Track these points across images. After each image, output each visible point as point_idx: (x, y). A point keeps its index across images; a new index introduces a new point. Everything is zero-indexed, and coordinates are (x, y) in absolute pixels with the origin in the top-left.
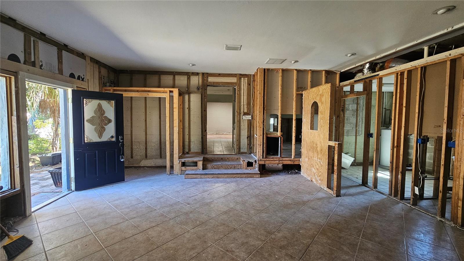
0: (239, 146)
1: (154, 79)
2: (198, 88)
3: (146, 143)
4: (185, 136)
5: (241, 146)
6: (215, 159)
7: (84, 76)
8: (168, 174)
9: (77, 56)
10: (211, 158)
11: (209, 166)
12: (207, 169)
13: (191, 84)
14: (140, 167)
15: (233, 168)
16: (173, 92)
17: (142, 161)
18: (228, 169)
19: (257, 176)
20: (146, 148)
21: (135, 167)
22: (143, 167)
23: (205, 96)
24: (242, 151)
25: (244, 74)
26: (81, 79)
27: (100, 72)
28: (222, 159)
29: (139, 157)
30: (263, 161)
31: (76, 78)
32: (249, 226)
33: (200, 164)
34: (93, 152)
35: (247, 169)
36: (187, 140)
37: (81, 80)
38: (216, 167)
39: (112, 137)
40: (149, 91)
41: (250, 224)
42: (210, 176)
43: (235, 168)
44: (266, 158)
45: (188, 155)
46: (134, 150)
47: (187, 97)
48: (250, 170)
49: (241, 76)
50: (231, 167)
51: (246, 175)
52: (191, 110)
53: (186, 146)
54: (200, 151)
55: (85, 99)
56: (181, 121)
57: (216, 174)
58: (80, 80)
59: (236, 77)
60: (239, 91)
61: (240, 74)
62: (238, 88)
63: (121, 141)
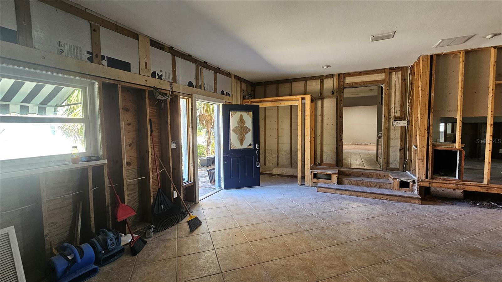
0: (387, 160)
1: (285, 88)
2: (332, 91)
3: (278, 152)
4: (317, 145)
5: (390, 160)
6: (353, 173)
7: (230, 92)
8: (299, 185)
9: (226, 76)
10: (348, 172)
11: (346, 180)
12: (343, 184)
13: (324, 88)
14: (272, 174)
15: (378, 187)
16: (305, 99)
17: (274, 169)
18: (371, 187)
19: (417, 202)
20: (278, 157)
21: (268, 174)
22: (275, 175)
23: (341, 101)
24: (391, 166)
25: (396, 67)
27: (241, 87)
28: (362, 174)
29: (271, 165)
30: (428, 182)
31: (225, 94)
32: (407, 263)
33: (335, 178)
34: (237, 157)
35: (400, 190)
36: (319, 150)
37: (228, 96)
38: (354, 183)
39: (250, 145)
40: (281, 100)
41: (408, 261)
42: (346, 192)
43: (380, 187)
44: (432, 178)
45: (321, 166)
46: (267, 157)
47: (319, 103)
48: (403, 192)
49: (391, 71)
50: (376, 186)
51: (399, 198)
52: (324, 117)
53: (317, 156)
54: (334, 162)
55: (231, 112)
56: (313, 129)
57: (355, 191)
59: (383, 72)
60: (387, 89)
61: (390, 68)
62: (387, 86)
63: (258, 149)
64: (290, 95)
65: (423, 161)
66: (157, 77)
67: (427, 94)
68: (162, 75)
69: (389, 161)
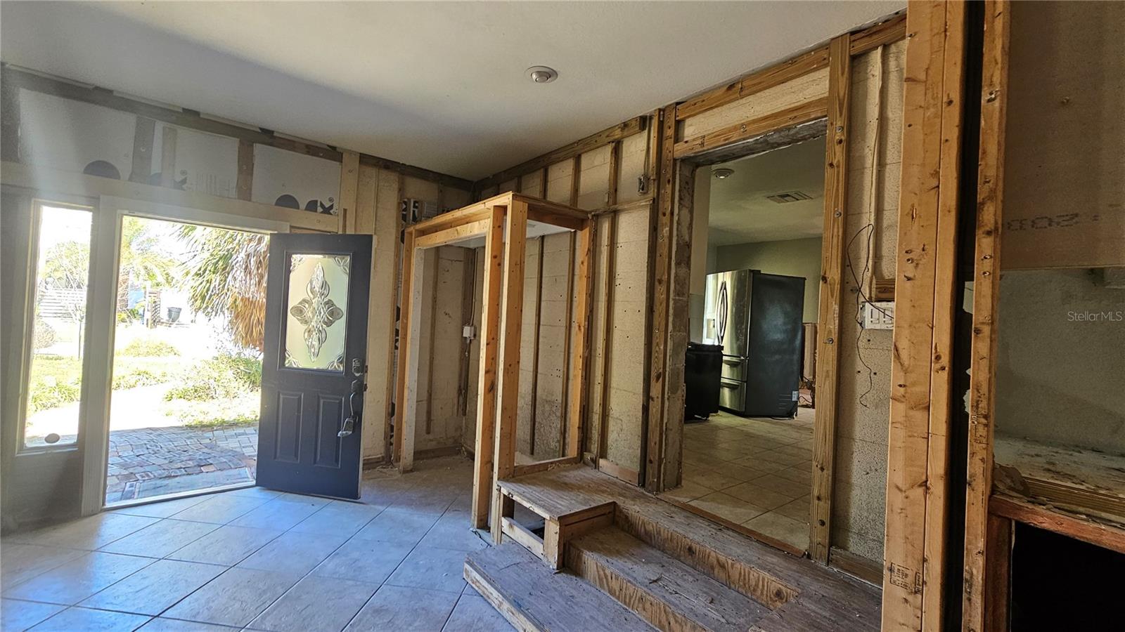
0: (834, 510)
2: (640, 181)
7: (331, 200)
8: (472, 523)
9: (308, 153)
11: (596, 561)
13: (623, 173)
16: (506, 212)
23: (664, 214)
26: (320, 209)
31: (303, 205)
33: (552, 536)
34: (297, 396)
36: (597, 406)
37: (322, 212)
38: (615, 585)
39: (340, 360)
47: (605, 229)
49: (858, 45)
52: (618, 282)
53: (594, 431)
55: (292, 256)
58: (316, 211)
59: (824, 62)
60: (840, 142)
61: (853, 33)
62: (839, 124)
63: (357, 375)
67: (950, 102)
69: (847, 517)
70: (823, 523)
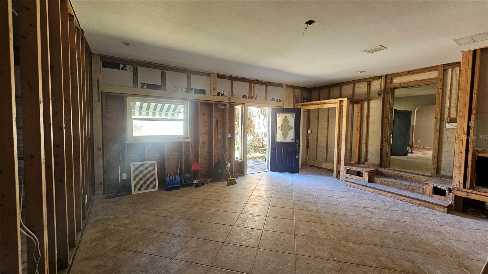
0: (437, 166)
2: (379, 92)
3: (327, 149)
4: (363, 145)
6: (392, 174)
7: (281, 98)
8: (334, 178)
9: (277, 86)
10: (387, 173)
11: (377, 179)
12: (375, 183)
13: (372, 90)
14: (321, 168)
15: (411, 190)
16: (343, 102)
17: (324, 163)
18: (403, 189)
19: (441, 209)
20: (327, 153)
21: (318, 168)
22: (324, 168)
23: (387, 101)
24: (443, 173)
25: (453, 63)
26: (279, 101)
27: (294, 93)
28: (401, 176)
29: (321, 159)
30: (465, 192)
31: (276, 100)
33: (366, 176)
35: (432, 197)
36: (364, 149)
38: (386, 183)
39: (292, 139)
42: (369, 189)
43: (413, 190)
44: (471, 188)
45: (364, 165)
46: (318, 152)
47: (366, 104)
49: (446, 68)
50: (408, 189)
51: (421, 202)
52: (370, 118)
53: (362, 155)
54: (378, 163)
55: (278, 114)
56: (358, 129)
57: (377, 189)
59: (436, 70)
60: (441, 88)
61: (444, 64)
62: (440, 84)
63: (298, 143)
64: (329, 99)
65: (460, 167)
66: (221, 95)
67: (468, 94)
68: (224, 94)
69: (441, 167)
70: (435, 169)
